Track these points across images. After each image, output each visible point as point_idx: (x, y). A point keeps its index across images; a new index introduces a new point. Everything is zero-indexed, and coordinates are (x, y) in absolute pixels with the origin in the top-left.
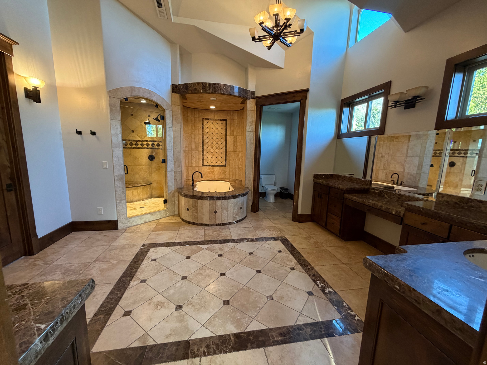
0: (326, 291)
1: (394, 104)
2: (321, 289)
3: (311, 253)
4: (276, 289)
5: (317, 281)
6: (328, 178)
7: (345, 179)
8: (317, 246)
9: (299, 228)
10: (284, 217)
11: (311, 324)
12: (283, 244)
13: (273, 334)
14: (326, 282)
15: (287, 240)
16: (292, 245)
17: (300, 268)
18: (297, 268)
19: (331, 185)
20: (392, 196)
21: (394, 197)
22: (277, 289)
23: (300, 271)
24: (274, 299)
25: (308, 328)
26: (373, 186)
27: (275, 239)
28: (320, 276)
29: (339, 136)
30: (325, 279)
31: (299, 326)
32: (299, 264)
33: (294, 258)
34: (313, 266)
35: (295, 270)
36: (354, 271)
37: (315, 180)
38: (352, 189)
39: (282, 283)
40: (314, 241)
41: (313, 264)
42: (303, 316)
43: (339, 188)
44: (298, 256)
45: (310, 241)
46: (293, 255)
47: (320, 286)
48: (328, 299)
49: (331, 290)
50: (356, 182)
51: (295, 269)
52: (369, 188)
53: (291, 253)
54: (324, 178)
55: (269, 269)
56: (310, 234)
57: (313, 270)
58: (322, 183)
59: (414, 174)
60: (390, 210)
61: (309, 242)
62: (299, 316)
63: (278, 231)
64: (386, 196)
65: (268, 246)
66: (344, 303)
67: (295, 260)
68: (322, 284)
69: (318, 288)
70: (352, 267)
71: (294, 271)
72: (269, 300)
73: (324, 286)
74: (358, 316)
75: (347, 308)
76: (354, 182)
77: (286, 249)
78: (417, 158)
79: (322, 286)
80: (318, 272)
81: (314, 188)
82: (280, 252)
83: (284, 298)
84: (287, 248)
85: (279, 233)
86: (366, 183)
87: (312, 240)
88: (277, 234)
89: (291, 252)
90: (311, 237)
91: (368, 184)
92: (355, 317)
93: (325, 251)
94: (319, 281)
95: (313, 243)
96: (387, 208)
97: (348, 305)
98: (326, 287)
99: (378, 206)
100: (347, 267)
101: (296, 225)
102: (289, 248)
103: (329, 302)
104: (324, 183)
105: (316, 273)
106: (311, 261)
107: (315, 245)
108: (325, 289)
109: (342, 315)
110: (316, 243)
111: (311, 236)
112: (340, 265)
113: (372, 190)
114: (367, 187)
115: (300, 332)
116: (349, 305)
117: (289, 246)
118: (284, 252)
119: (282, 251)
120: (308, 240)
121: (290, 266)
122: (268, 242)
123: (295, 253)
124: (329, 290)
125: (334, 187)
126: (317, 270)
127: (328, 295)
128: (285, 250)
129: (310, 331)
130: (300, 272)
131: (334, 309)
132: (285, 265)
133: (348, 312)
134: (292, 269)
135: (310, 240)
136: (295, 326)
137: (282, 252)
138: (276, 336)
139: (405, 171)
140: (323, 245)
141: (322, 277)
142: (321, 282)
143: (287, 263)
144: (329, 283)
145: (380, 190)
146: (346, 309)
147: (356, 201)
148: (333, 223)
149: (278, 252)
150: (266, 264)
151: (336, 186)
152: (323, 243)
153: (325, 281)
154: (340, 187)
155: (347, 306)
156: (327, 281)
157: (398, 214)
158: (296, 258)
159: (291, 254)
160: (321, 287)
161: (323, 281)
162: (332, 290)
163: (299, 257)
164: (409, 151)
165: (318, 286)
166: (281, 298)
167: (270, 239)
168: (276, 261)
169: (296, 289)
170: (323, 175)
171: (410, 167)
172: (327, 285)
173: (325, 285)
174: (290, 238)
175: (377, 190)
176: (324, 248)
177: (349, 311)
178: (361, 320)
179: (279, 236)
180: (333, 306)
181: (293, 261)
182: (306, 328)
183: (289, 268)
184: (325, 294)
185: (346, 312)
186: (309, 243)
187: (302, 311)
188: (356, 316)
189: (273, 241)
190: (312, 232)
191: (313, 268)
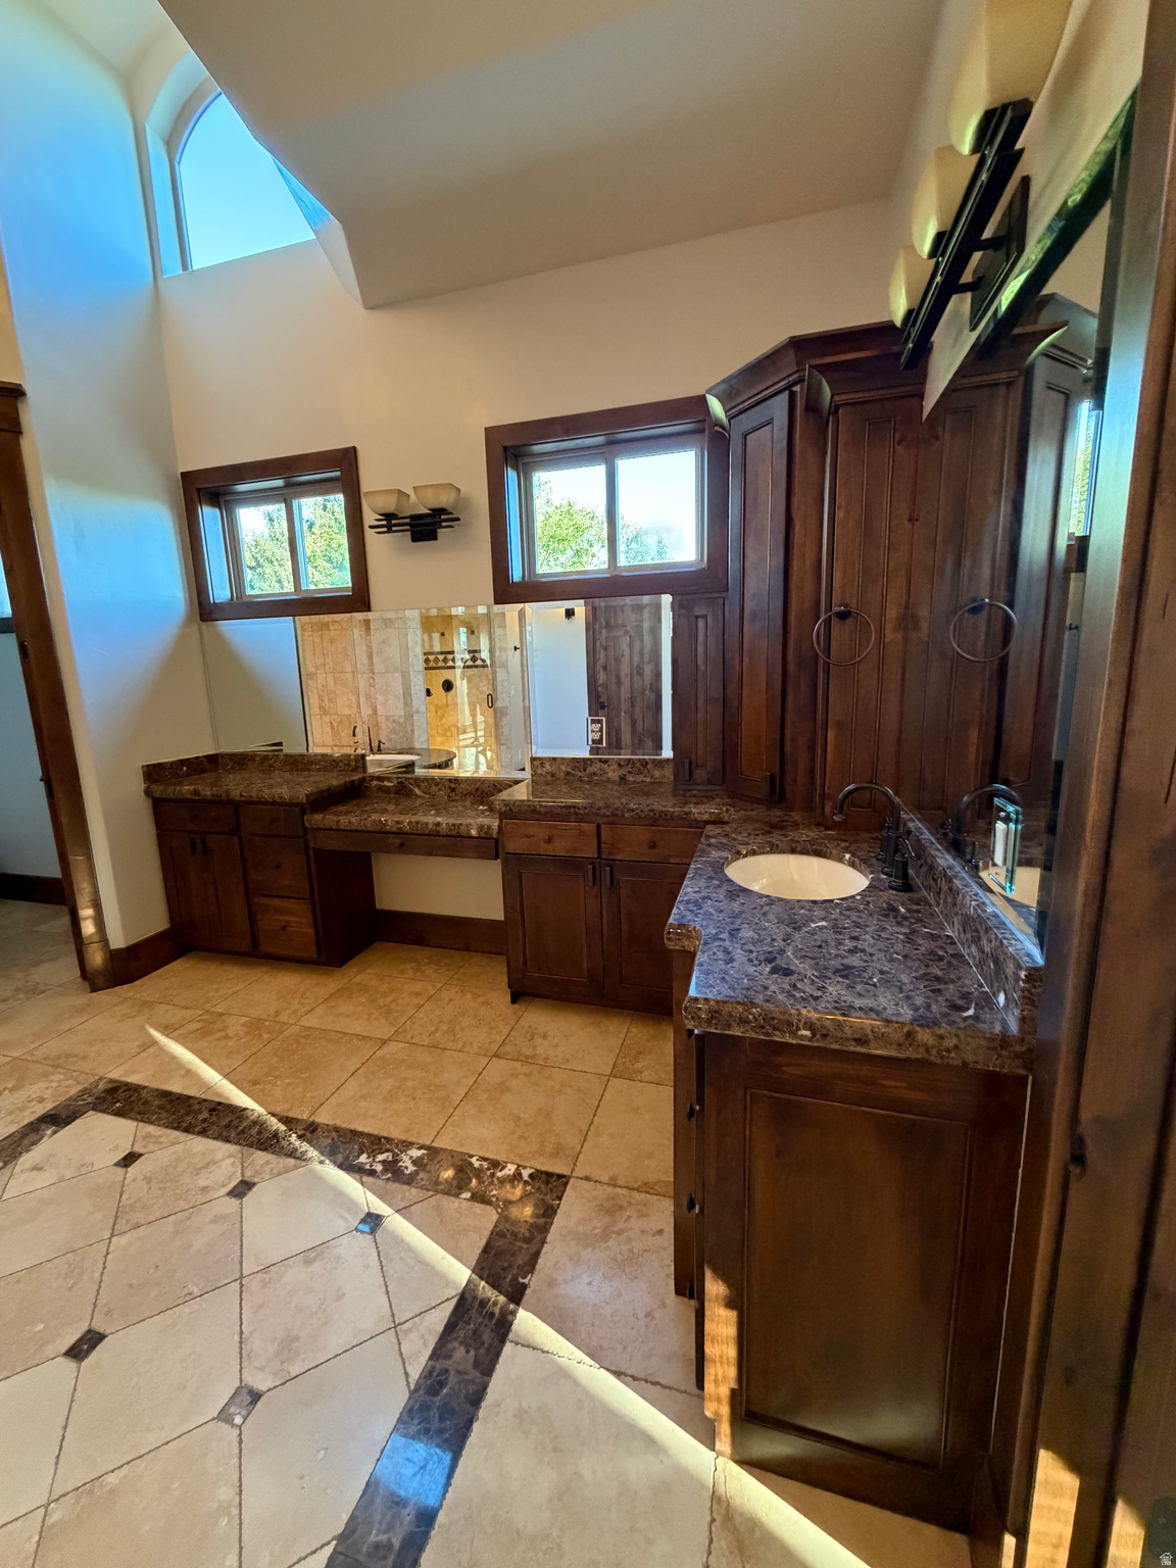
0: (406, 1168)
1: (385, 522)
2: (389, 1175)
3: (266, 1075)
4: (237, 1338)
5: (358, 1156)
6: (203, 771)
7: (271, 766)
8: (266, 1036)
9: (145, 1005)
10: (35, 991)
11: (450, 1327)
12: (119, 1113)
13: (372, 1538)
14: (385, 1138)
15: (127, 1084)
16: (166, 1094)
17: (268, 1162)
18: (257, 1173)
19: (241, 796)
20: (434, 788)
21: (440, 790)
22: (241, 1333)
23: (276, 1171)
24: (264, 1389)
25: (454, 1348)
26: (371, 770)
27: (58, 1119)
28: (354, 1133)
29: (205, 611)
30: (375, 1133)
31: (425, 1378)
32: (251, 1150)
33: (215, 1138)
34: (305, 1117)
35: (254, 1184)
36: (426, 1044)
37: (158, 790)
38: (322, 792)
39: (242, 1286)
40: (243, 1025)
41: (303, 1111)
42: (410, 1330)
43: (279, 800)
44: (225, 1122)
45: (231, 1032)
46: (203, 1133)
47: (379, 1168)
48: (428, 1190)
49: (416, 1153)
50: (313, 766)
51: (256, 1180)
52: (364, 779)
53: (187, 1130)
54: (188, 775)
55: (135, 1282)
56: (207, 1006)
57: (319, 1132)
58: (199, 795)
59: (400, 717)
60: (463, 828)
61: (226, 1037)
62: (399, 1344)
63: (46, 1075)
64: (417, 791)
65: (47, 1178)
66: (474, 1160)
67: (227, 1146)
68: (381, 1157)
69: (380, 1182)
70: (412, 1038)
71: (255, 1189)
72: (245, 1419)
73: (390, 1158)
74: (525, 1167)
75: (488, 1169)
76: (309, 770)
77: (151, 1129)
78: (398, 675)
79: (384, 1162)
80: (339, 1123)
81: (158, 825)
82: (129, 1159)
83: (297, 1338)
84: (152, 1123)
85: (60, 1081)
86: (349, 765)
87: (236, 1024)
88: (49, 1091)
89: (184, 1125)
90: (222, 1014)
91: (357, 767)
92: (520, 1175)
93: (308, 1036)
94: (364, 1156)
95: (247, 1034)
96: (454, 825)
97: (485, 1159)
98: (398, 1155)
99: (427, 827)
100: (402, 1045)
101: (120, 1003)
102: (164, 1115)
103: (439, 1196)
104: (209, 793)
105: (334, 1134)
106: (287, 1106)
107: (260, 1036)
108: (400, 1164)
109: (494, 1199)
110: (256, 1026)
111: (220, 1009)
112: (379, 1054)
113: (375, 783)
114: (357, 777)
115: (446, 1394)
116: (487, 1156)
117: (158, 1107)
118: (151, 1147)
119: (138, 1149)
120: (220, 1034)
121: (223, 1186)
122: (27, 1160)
123: (205, 1120)
124: (411, 1158)
125: (255, 799)
126: (331, 1123)
127: (422, 1175)
128: (148, 1135)
129: (468, 1352)
130: (280, 1174)
131: (465, 1203)
132: (201, 1198)
133: (498, 1179)
134: (243, 1189)
135: (225, 1028)
136: (416, 1395)
137: (140, 1155)
138: (387, 1531)
139: (379, 713)
140: (284, 1018)
141: (362, 1134)
142: (372, 1154)
143: (202, 1183)
144: (396, 1134)
145: (398, 778)
146: (488, 1173)
147: (353, 828)
148: (284, 928)
149: (121, 1171)
150: (97, 1275)
151: (266, 793)
152: (277, 1013)
153: (379, 1138)
154: (281, 798)
155: (485, 1164)
156: (386, 1135)
157: (486, 833)
158: (224, 1134)
159: (191, 1136)
160: (385, 1171)
161: (376, 1143)
162: (419, 1148)
163: (236, 1122)
164: (375, 659)
165: (372, 1173)
166: (288, 1345)
167: (33, 1137)
168: (137, 1217)
169: (312, 1255)
170: (182, 762)
171: (387, 700)
172: (397, 1147)
173: (388, 1151)
174: (133, 1072)
175: (389, 779)
176: (294, 1029)
177: (499, 1174)
178: (537, 1170)
179: (74, 1091)
180: (457, 1196)
181: (219, 1155)
182: (448, 1357)
183: (227, 1198)
184: (410, 1180)
185: (496, 1181)
186: (231, 1043)
187: (393, 1316)
188: (522, 1171)
189: (55, 1133)
190: (211, 994)
191: (313, 1123)
